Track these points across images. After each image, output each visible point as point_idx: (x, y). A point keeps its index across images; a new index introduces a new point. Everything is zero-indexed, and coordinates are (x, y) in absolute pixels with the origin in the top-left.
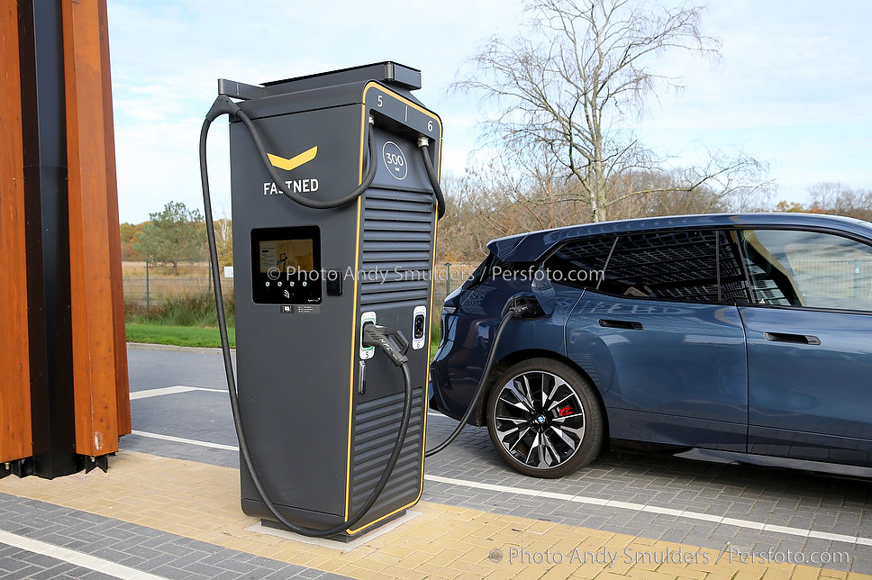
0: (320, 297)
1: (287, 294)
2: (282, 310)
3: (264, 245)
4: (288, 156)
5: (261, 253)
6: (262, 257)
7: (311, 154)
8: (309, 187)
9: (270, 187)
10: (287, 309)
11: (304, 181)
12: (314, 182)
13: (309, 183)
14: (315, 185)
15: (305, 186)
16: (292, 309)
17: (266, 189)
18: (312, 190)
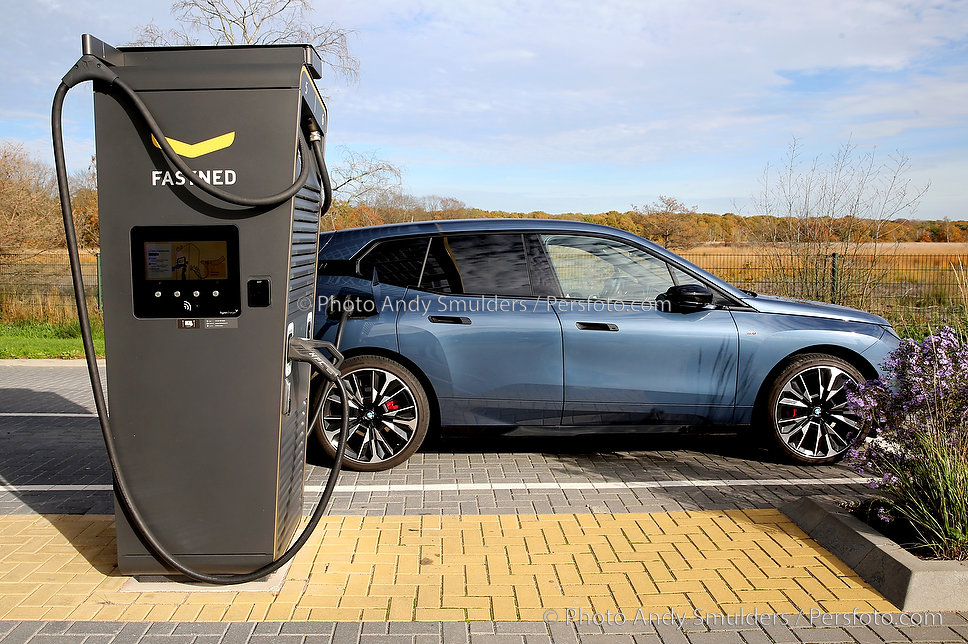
0: (239, 308)
1: (188, 306)
2: (181, 325)
3: (150, 247)
4: (192, 141)
5: (148, 257)
6: (148, 261)
7: (226, 140)
8: (222, 179)
9: (162, 176)
10: (189, 323)
11: (215, 172)
12: (230, 175)
13: (222, 176)
14: (231, 177)
15: (215, 177)
16: (197, 325)
17: (155, 179)
18: (227, 182)
